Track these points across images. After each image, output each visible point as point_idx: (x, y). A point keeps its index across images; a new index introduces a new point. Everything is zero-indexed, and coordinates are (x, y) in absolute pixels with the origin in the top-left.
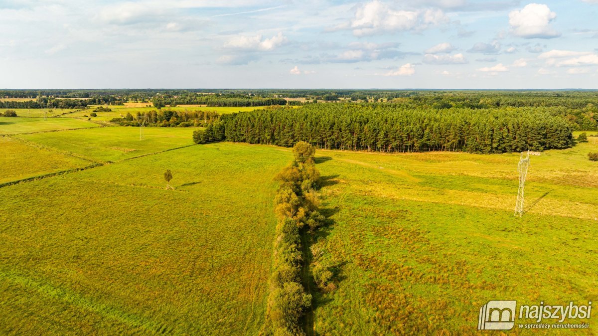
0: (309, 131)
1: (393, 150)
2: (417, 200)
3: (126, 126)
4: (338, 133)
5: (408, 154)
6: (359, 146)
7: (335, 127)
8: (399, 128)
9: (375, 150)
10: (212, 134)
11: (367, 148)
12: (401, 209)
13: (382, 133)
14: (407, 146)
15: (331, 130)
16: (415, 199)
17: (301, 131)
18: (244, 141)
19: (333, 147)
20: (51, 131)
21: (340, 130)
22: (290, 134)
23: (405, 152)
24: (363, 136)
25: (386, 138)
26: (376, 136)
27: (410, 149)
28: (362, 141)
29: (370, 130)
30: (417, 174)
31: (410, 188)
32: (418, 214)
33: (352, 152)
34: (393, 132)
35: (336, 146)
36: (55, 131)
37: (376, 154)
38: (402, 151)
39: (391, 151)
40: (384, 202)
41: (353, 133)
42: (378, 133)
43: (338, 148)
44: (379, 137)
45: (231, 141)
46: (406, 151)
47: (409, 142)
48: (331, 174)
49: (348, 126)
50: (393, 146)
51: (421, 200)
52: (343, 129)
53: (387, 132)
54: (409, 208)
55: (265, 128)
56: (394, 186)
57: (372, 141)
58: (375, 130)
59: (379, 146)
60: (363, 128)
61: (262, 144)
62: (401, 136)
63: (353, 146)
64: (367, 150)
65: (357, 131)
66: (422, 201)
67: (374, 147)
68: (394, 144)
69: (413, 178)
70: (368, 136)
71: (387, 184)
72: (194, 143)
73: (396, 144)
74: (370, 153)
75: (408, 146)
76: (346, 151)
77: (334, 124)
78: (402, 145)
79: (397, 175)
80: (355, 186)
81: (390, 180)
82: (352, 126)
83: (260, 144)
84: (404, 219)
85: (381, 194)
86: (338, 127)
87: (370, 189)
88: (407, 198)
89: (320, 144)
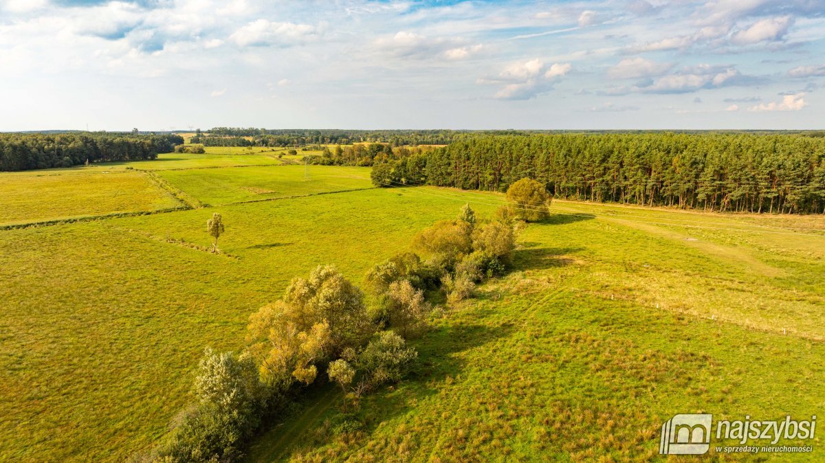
0: (562, 166)
1: (734, 206)
2: (754, 325)
3: (315, 164)
4: (618, 171)
5: (770, 216)
6: (659, 197)
7: (613, 158)
8: (750, 160)
9: (694, 206)
10: (405, 171)
11: (677, 201)
12: (690, 350)
13: (709, 170)
14: (767, 200)
15: (605, 164)
16: (747, 322)
17: (547, 167)
18: (452, 184)
19: (607, 197)
20: (210, 168)
21: (621, 165)
22: (529, 170)
23: (762, 211)
24: (668, 177)
25: (720, 180)
26: (697, 176)
27: (775, 206)
28: (667, 186)
29: (684, 165)
30: (777, 258)
31: (743, 291)
32: (739, 373)
33: (644, 208)
34: (735, 169)
35: (613, 195)
36: (215, 167)
37: (695, 213)
38: (755, 210)
39: (728, 210)
40: (650, 324)
41: (648, 171)
42: (703, 170)
43: (617, 200)
44: (703, 179)
45: (433, 185)
46: (765, 209)
47: (774, 190)
48: (567, 246)
49: (638, 156)
50: (734, 198)
51: (765, 327)
52: (626, 161)
53: (722, 168)
54: (717, 349)
55: (486, 160)
56: (703, 281)
57: (686, 186)
58: (695, 163)
59: (701, 197)
60: (671, 161)
61: (481, 190)
62: (753, 177)
63: (647, 197)
64: (675, 206)
65: (656, 166)
66: (766, 332)
67: (691, 199)
68: (736, 194)
69: (763, 266)
70: (679, 176)
71: (687, 274)
72: (373, 186)
73: (740, 193)
74: (683, 211)
75: (770, 199)
76: (632, 206)
77: (612, 152)
78: (757, 196)
79: (723, 256)
80: (600, 275)
81: (699, 266)
82: (647, 156)
83: (478, 191)
84: (686, 385)
85: (654, 300)
86: (618, 157)
87: (632, 285)
88: (724, 317)
89: (582, 191)
